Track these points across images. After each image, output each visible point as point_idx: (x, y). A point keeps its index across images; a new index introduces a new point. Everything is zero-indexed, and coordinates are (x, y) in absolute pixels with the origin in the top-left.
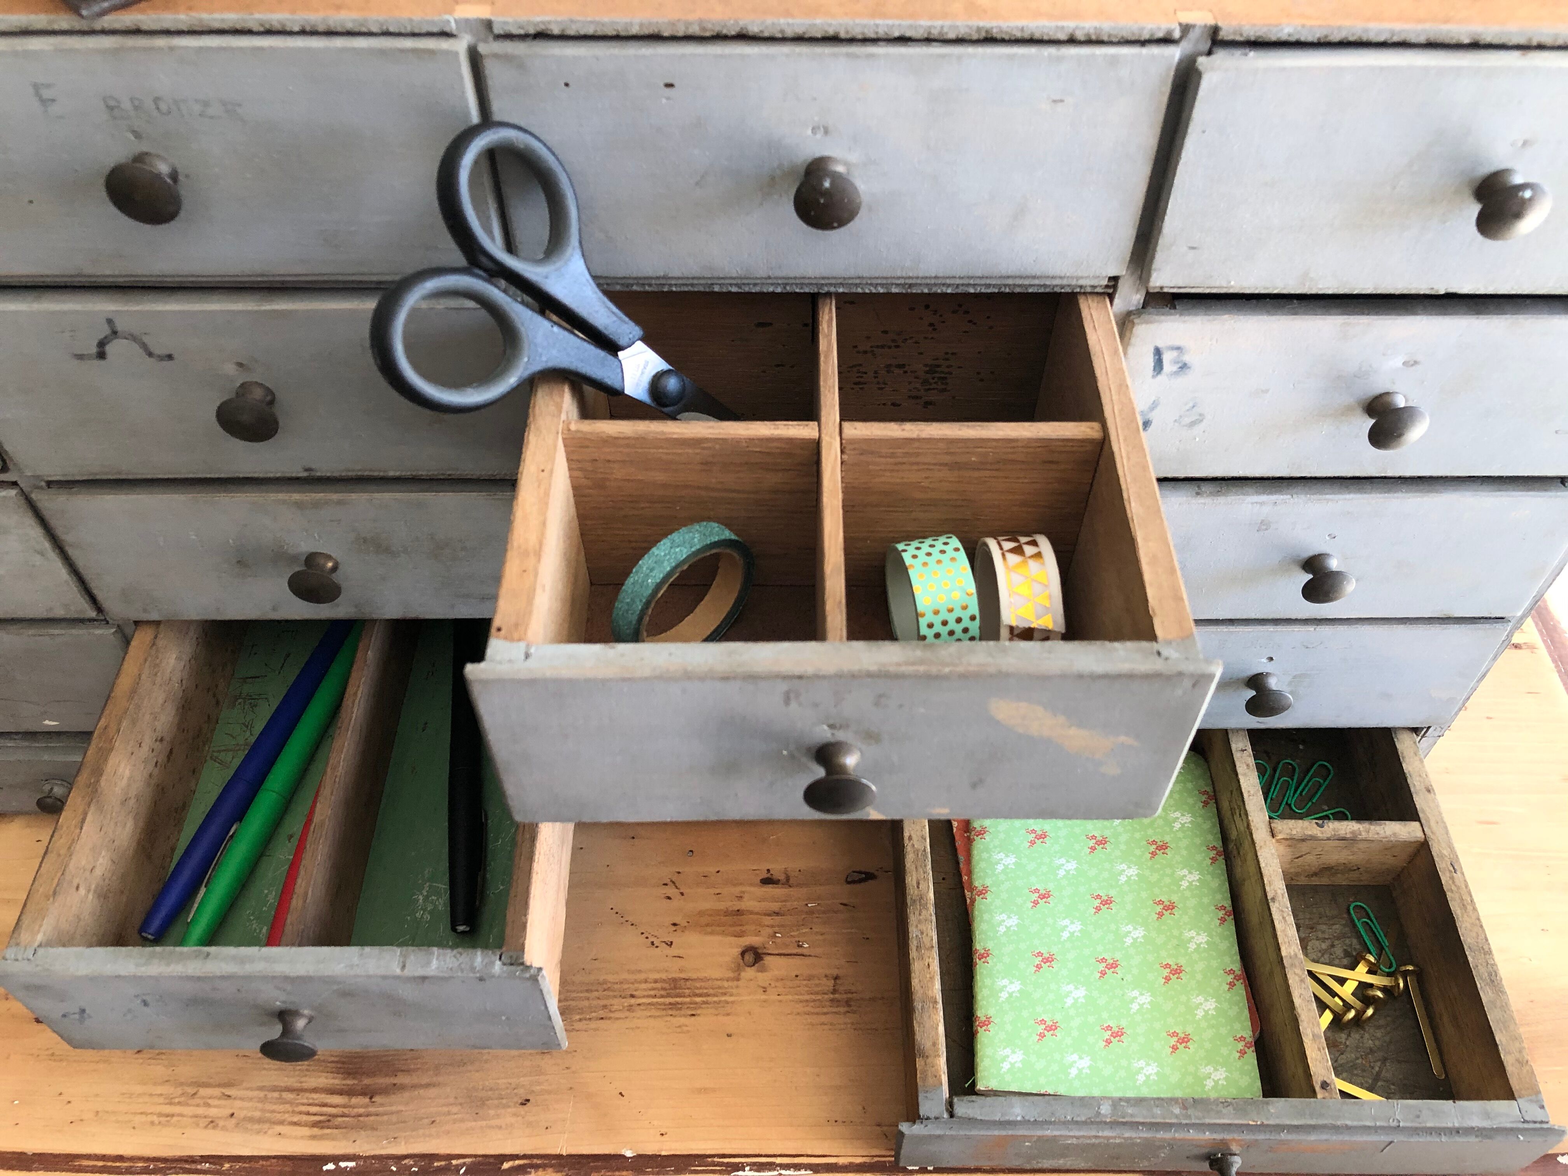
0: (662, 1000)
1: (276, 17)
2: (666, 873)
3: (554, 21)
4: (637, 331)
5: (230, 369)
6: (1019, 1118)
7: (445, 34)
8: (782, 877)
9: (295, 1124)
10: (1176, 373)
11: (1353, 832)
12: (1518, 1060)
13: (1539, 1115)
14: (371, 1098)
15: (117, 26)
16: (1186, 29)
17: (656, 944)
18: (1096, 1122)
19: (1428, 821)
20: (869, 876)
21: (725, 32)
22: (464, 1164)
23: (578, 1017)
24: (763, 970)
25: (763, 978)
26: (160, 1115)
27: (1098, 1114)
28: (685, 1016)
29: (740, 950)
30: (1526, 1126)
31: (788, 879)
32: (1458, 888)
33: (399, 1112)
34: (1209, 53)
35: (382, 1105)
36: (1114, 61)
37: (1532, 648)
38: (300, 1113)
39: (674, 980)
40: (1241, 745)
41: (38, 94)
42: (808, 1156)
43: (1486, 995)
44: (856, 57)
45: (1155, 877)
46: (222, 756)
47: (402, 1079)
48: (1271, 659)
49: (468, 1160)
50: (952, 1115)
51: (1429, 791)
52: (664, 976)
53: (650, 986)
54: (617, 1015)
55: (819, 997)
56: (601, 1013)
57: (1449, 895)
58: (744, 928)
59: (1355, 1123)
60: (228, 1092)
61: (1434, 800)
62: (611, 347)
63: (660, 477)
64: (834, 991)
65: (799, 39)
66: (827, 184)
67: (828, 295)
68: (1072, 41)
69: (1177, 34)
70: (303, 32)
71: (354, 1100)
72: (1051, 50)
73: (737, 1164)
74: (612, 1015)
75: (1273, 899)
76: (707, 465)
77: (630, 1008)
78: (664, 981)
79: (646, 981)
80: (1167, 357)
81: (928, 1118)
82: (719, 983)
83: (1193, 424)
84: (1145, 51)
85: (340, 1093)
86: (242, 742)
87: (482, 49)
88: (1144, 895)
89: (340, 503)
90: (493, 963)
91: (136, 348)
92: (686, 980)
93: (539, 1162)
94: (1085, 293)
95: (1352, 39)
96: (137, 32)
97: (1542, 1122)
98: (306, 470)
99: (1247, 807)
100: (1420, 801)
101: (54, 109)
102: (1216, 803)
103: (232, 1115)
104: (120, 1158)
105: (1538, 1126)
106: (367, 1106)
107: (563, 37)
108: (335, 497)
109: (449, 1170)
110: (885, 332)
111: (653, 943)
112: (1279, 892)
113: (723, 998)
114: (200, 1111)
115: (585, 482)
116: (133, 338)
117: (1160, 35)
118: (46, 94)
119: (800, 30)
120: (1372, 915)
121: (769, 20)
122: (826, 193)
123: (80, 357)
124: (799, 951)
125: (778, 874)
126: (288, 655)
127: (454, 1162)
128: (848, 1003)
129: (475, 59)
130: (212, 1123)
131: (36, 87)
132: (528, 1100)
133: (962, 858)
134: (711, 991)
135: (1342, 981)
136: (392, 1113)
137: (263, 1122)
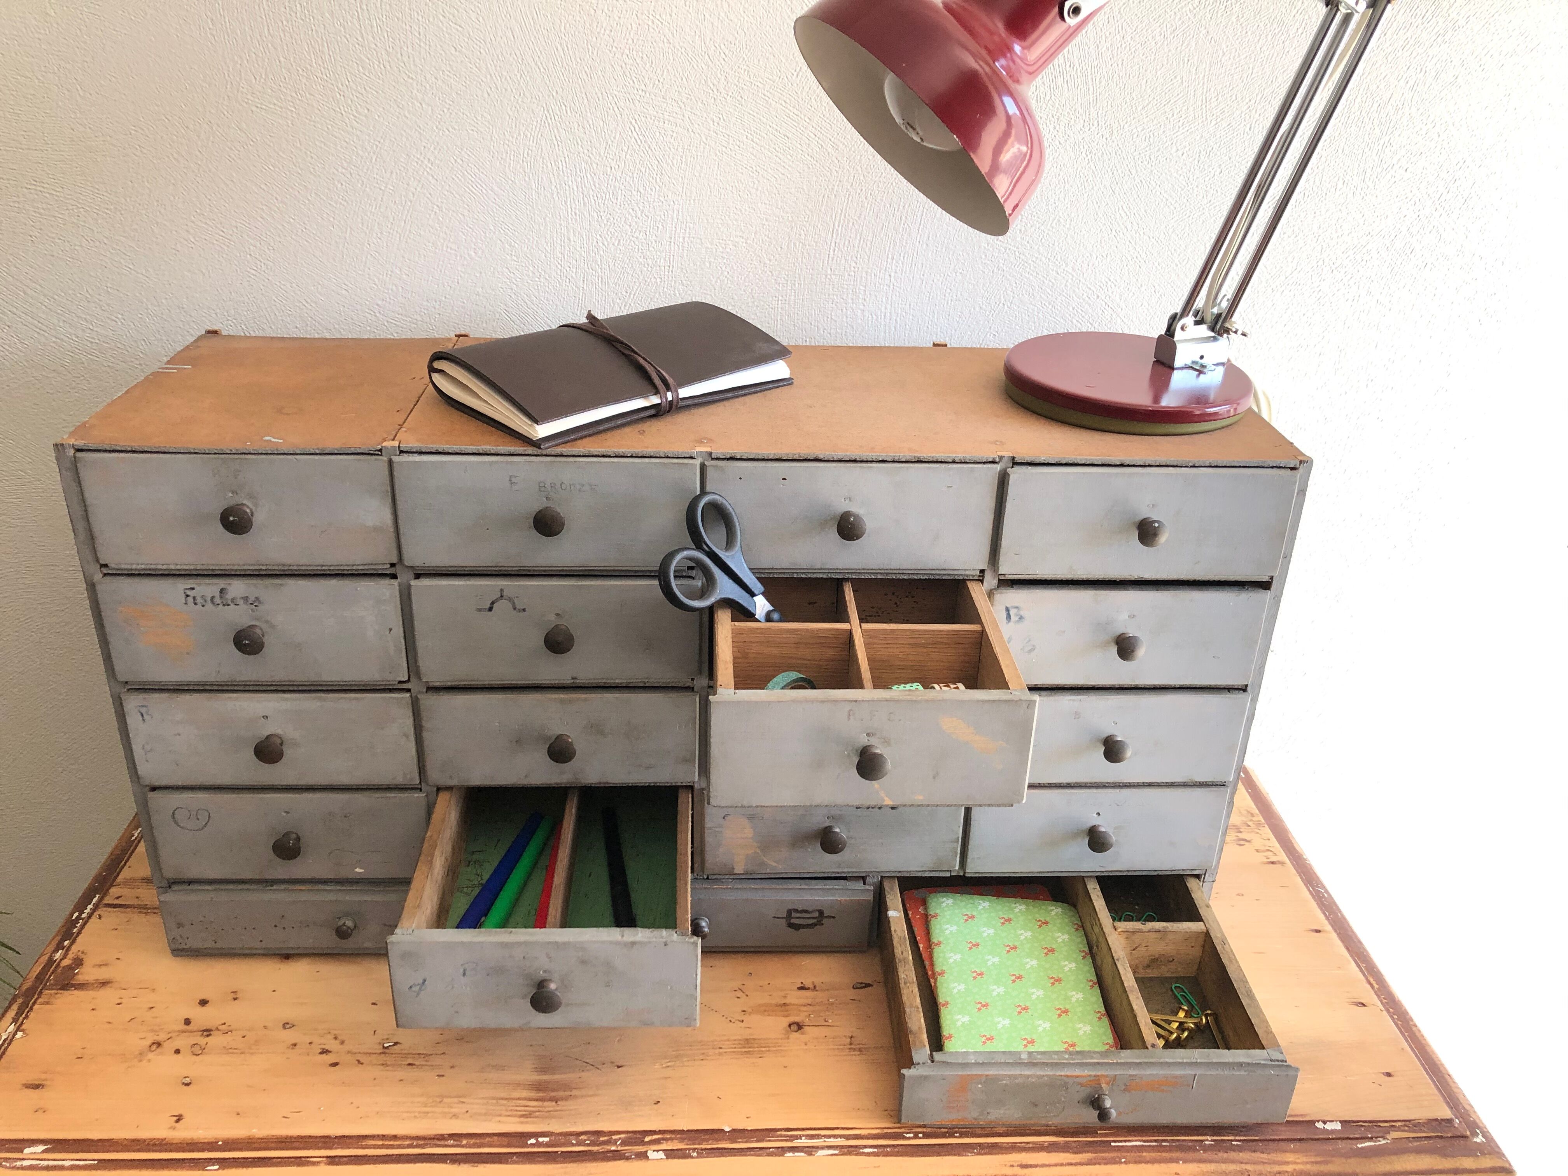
0: (739, 1050)
1: (621, 451)
2: (736, 984)
3: (738, 451)
4: (762, 589)
5: (552, 617)
6: (973, 1061)
7: (691, 458)
8: (811, 986)
9: (509, 1116)
10: (1017, 621)
11: (1164, 927)
12: (1266, 1031)
13: (1280, 1057)
14: (556, 1102)
15: (553, 453)
16: (1001, 458)
17: (733, 1021)
18: (1020, 1064)
19: (1208, 921)
20: (868, 985)
21: (809, 457)
22: (620, 1138)
23: (686, 1059)
24: (803, 1034)
25: (804, 1038)
26: (420, 1112)
27: (1020, 1059)
28: (756, 1058)
29: (788, 1024)
30: (1273, 1063)
31: (815, 987)
32: (1227, 952)
33: (575, 1109)
34: (1012, 467)
35: (563, 1106)
36: (972, 469)
37: (1282, 863)
38: (512, 1110)
39: (747, 1040)
40: (1093, 886)
41: (510, 480)
42: (843, 1129)
43: (1245, 1002)
44: (863, 467)
45: (1047, 966)
46: (465, 890)
47: (574, 1092)
48: (1099, 814)
49: (623, 1136)
50: (933, 1062)
51: (1208, 907)
52: (740, 1038)
53: (730, 1043)
54: (711, 1057)
55: (842, 1047)
56: (702, 1057)
57: (1221, 955)
58: (789, 1013)
59: (1171, 1061)
60: (462, 1100)
61: (1211, 911)
62: (753, 595)
63: (775, 651)
64: (851, 1044)
65: (840, 461)
66: (852, 519)
67: (847, 579)
68: (954, 462)
69: (997, 460)
70: (631, 457)
71: (546, 1104)
72: (946, 465)
73: (796, 1136)
74: (708, 1058)
75: (1118, 960)
76: (798, 644)
77: (720, 1054)
78: (740, 1040)
79: (728, 1040)
80: (1013, 612)
81: (919, 1064)
82: (776, 1041)
83: (1030, 651)
84: (985, 466)
85: (537, 1100)
86: (476, 882)
87: (706, 463)
88: (1042, 974)
89: (585, 700)
90: (673, 935)
91: (510, 605)
92: (754, 1039)
93: (668, 1136)
94: (970, 580)
95: (1071, 462)
96: (562, 456)
97: (1282, 1061)
98: (573, 679)
99: (1099, 916)
100: (1202, 912)
101: (515, 487)
102: (1084, 929)
103: (467, 1112)
104: (395, 1137)
105: (1280, 1063)
106: (554, 1107)
107: (741, 459)
108: (584, 696)
109: (610, 1142)
110: (873, 607)
111: (730, 1021)
112: (1121, 957)
113: (779, 1048)
114: (446, 1110)
115: (739, 655)
116: (510, 599)
117: (990, 460)
118: (514, 480)
119: (840, 457)
120: (1185, 990)
121: (827, 453)
122: (851, 524)
123: (480, 610)
124: (826, 1024)
125: (808, 983)
126: (499, 841)
127: (614, 1137)
128: (860, 1050)
129: (703, 467)
130: (455, 1116)
131: (511, 477)
132: (659, 1102)
133: (927, 963)
134: (771, 1045)
135: (1169, 1022)
136: (571, 1110)
137: (487, 1115)
